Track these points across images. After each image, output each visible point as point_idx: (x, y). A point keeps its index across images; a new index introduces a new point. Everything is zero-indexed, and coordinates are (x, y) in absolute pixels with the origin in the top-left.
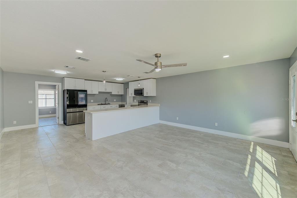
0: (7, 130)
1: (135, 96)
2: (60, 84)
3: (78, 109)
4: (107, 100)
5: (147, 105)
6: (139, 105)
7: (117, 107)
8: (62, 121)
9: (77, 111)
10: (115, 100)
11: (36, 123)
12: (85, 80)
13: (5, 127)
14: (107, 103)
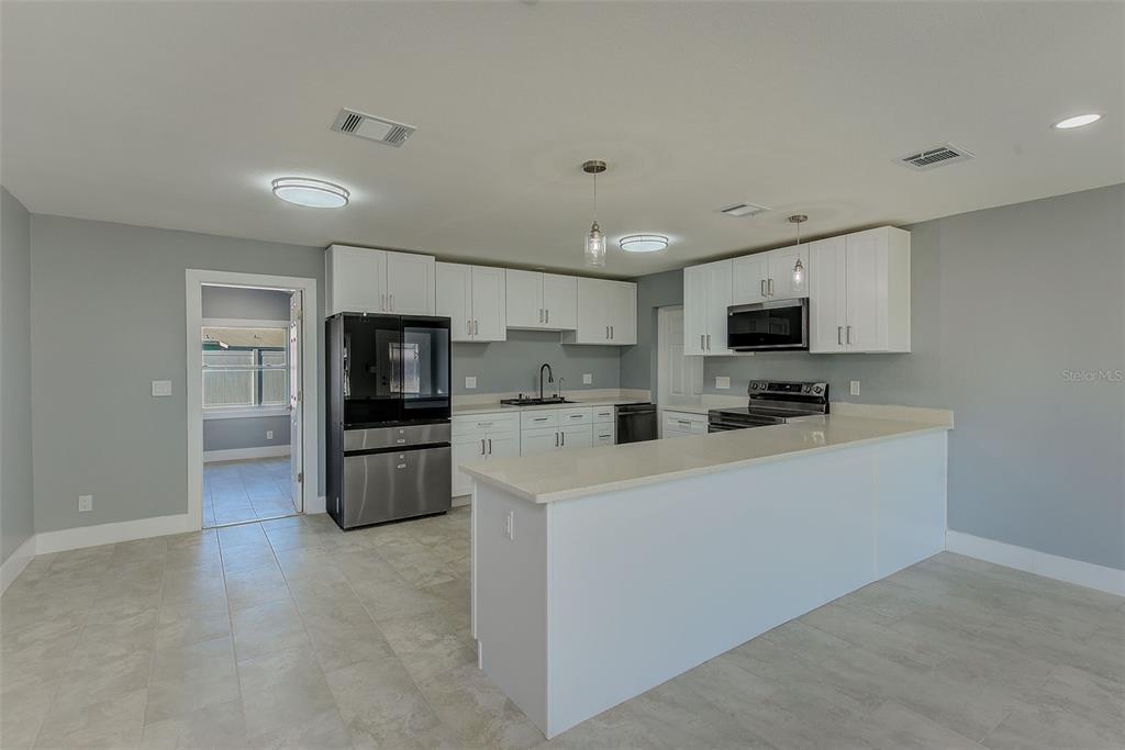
0: (46, 544)
1: (731, 352)
2: (310, 285)
3: (402, 430)
4: (551, 380)
5: (827, 412)
7: (605, 419)
8: (319, 495)
9: (401, 442)
10: (587, 379)
11: (189, 510)
12: (439, 259)
13: (41, 532)
14: (547, 395)
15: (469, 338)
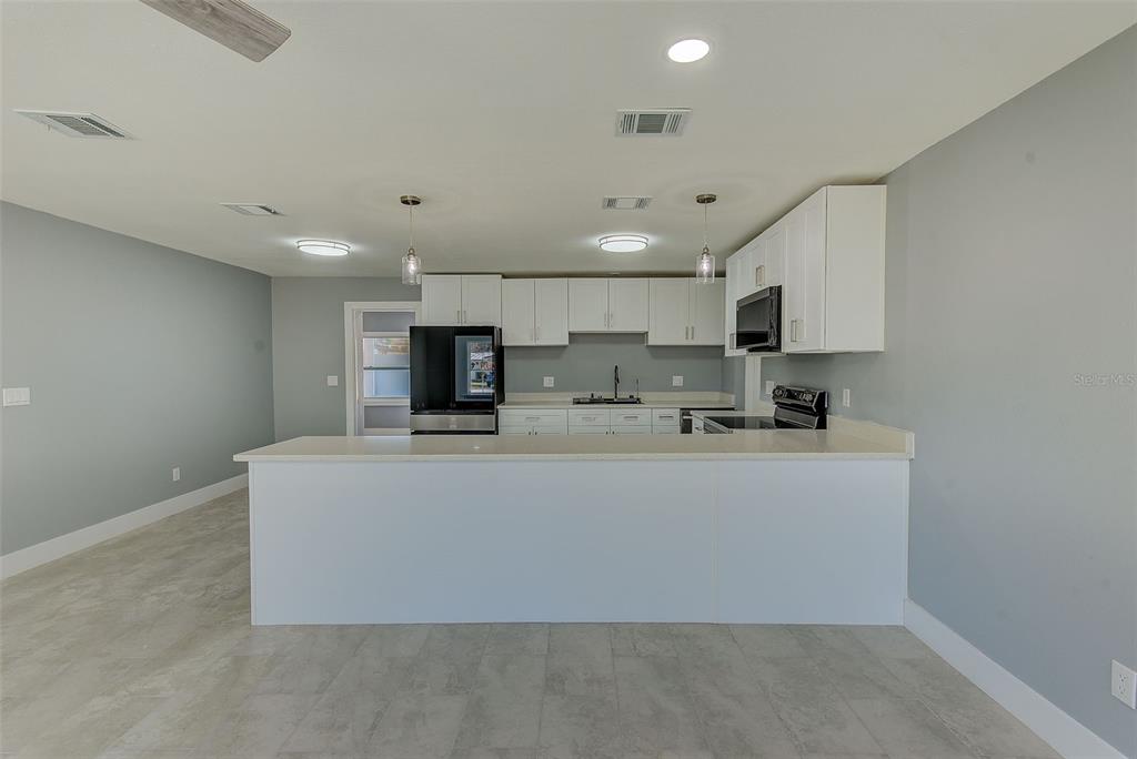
3: (453, 418)
5: (822, 425)
6: (780, 424)
7: (671, 422)
10: (678, 381)
12: (504, 277)
14: (623, 395)
15: (533, 344)
